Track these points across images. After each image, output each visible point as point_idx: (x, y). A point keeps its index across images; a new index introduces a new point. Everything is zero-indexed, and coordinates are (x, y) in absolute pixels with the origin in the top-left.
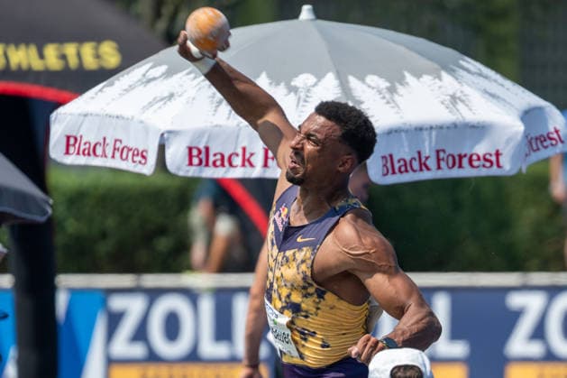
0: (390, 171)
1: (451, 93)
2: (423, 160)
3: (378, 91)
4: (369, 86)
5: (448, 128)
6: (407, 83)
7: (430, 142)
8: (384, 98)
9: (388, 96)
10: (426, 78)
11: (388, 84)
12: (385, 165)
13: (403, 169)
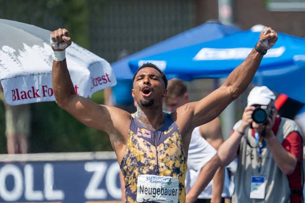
0: (17, 98)
1: (49, 55)
2: (35, 91)
3: (9, 54)
4: (4, 52)
5: (48, 74)
6: (25, 50)
7: (39, 82)
8: (12, 58)
9: (14, 57)
10: (36, 47)
11: (15, 51)
12: (13, 95)
13: (24, 97)
